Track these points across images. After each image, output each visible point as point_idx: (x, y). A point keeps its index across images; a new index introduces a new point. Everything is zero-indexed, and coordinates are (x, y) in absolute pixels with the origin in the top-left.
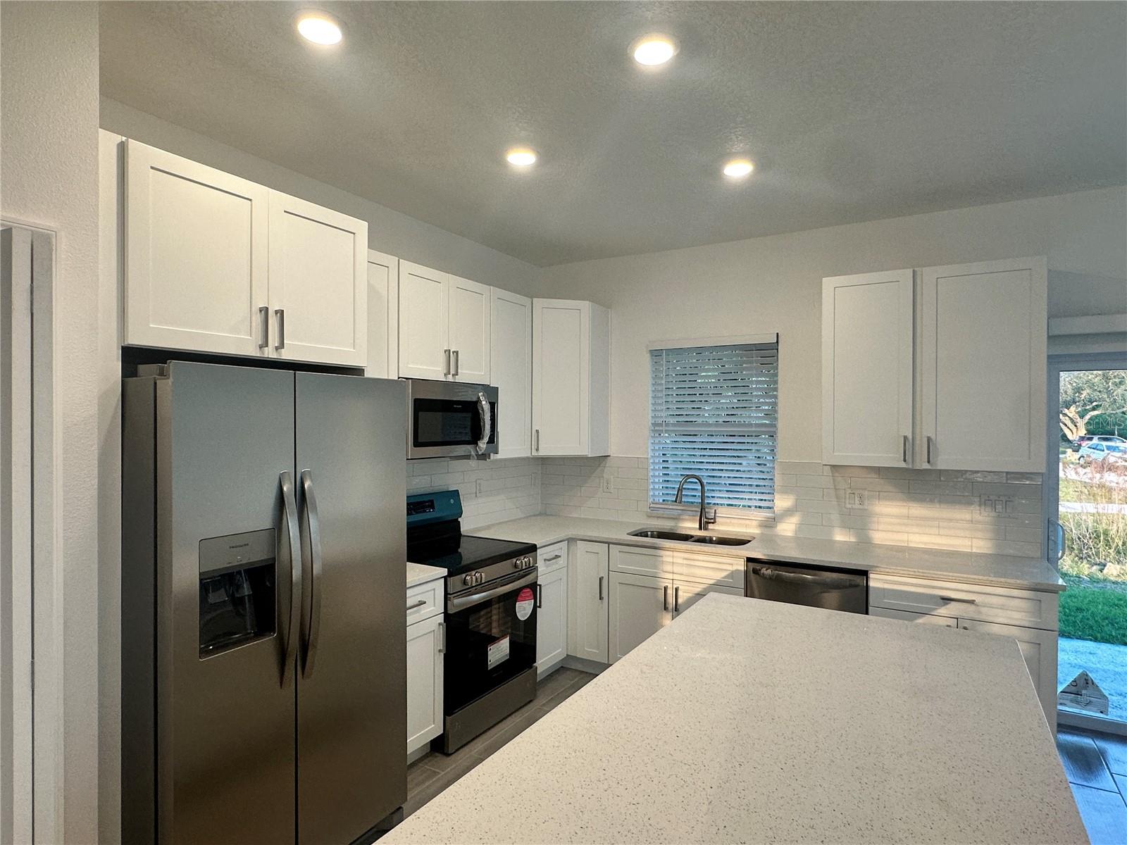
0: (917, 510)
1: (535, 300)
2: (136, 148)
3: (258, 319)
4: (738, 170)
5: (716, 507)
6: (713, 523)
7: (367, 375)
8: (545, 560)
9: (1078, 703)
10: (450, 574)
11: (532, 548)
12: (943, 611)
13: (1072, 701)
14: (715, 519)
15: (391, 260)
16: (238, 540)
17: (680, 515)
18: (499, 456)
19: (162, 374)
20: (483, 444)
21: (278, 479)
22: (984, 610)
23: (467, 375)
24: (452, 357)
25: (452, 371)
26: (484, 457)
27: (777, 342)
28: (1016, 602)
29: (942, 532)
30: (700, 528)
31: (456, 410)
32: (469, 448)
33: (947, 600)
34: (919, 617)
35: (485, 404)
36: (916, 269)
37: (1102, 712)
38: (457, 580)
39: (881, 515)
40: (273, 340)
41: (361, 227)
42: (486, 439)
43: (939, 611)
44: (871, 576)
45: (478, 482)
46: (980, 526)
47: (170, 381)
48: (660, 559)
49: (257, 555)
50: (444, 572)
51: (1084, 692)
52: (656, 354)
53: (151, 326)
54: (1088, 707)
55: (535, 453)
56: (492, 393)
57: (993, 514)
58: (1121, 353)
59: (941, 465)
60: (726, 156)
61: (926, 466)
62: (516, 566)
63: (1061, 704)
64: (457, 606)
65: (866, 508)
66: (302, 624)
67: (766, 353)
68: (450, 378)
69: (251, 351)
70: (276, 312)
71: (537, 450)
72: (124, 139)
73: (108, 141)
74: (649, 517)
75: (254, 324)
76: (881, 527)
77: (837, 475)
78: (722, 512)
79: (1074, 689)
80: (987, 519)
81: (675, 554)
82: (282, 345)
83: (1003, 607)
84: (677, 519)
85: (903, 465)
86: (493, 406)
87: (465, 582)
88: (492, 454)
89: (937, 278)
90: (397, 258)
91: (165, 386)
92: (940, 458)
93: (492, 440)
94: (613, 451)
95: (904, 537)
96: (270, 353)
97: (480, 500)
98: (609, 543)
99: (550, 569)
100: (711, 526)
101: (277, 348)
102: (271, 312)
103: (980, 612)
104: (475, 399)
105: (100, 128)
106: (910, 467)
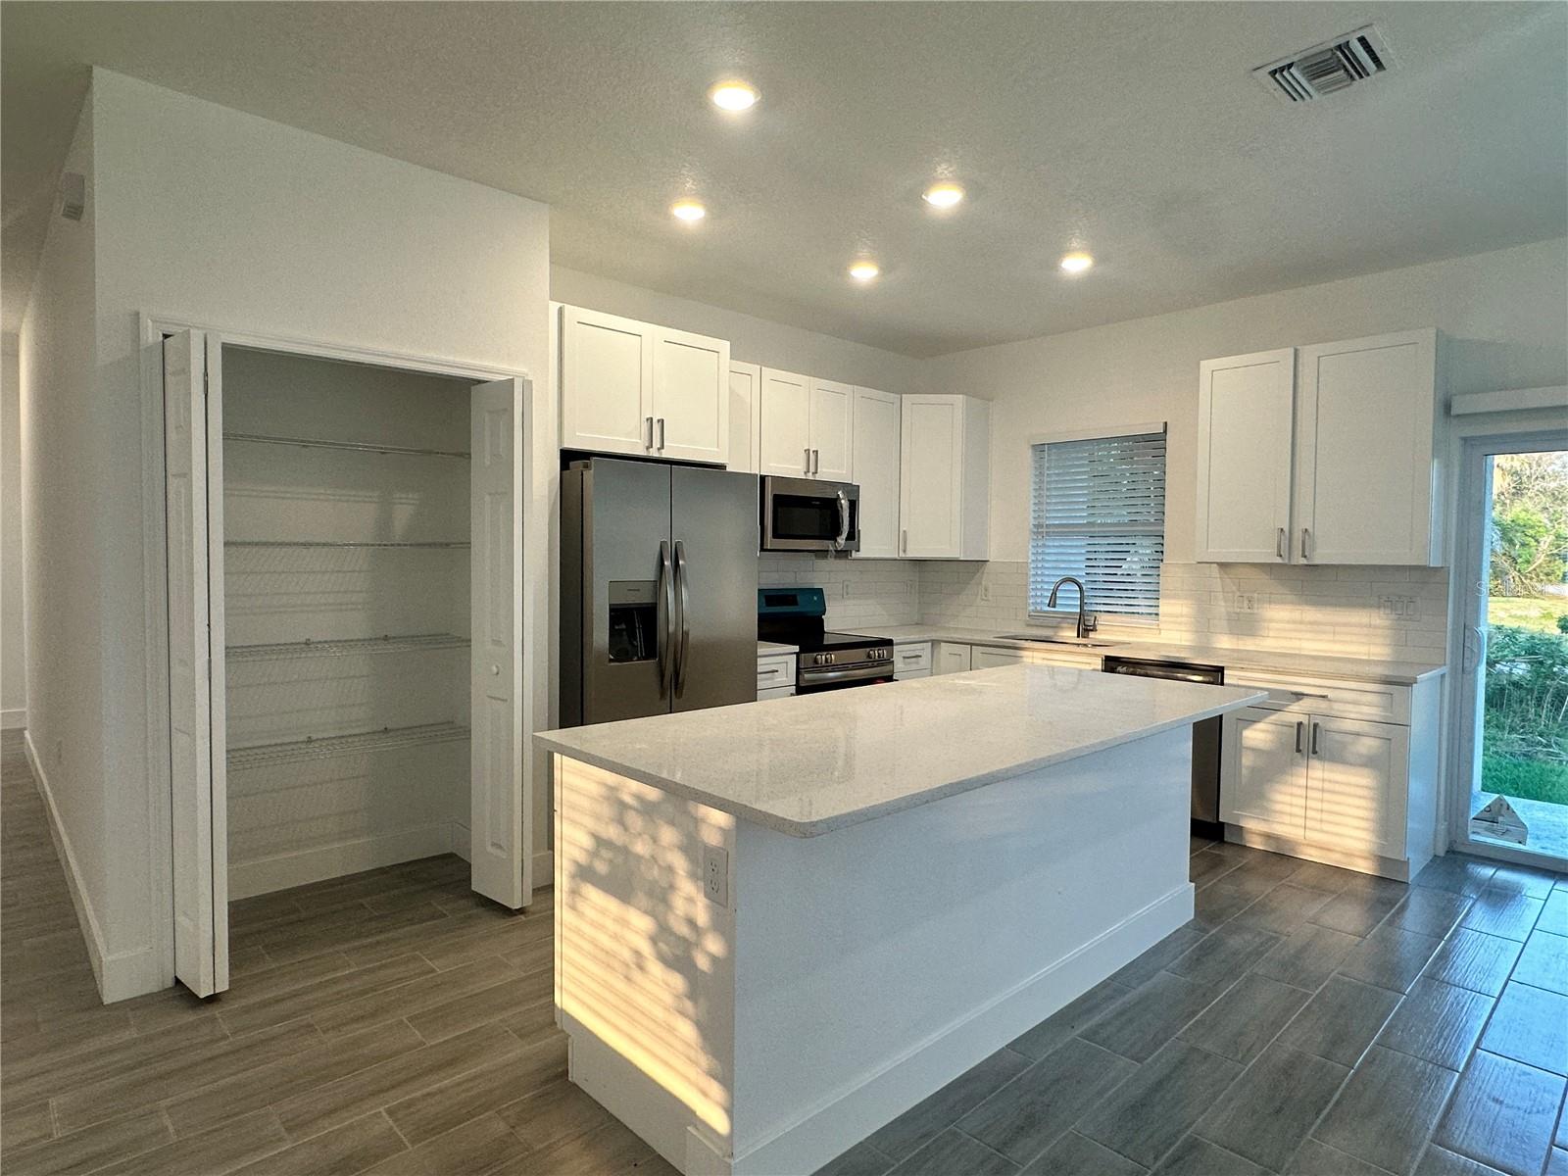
0: (1312, 614)
1: (904, 396)
2: (568, 309)
3: (645, 426)
4: (1076, 264)
5: (1097, 615)
6: (1092, 630)
7: (728, 470)
8: (904, 658)
9: (1493, 831)
10: (802, 651)
11: (889, 643)
12: (1295, 707)
13: (1487, 829)
14: (1094, 625)
15: (754, 369)
16: (634, 586)
17: (1059, 623)
18: (862, 554)
19: (586, 467)
20: (841, 540)
21: (658, 549)
22: (1336, 706)
23: (828, 472)
24: (812, 457)
25: (812, 469)
26: (843, 554)
27: (1165, 431)
28: (1370, 698)
29: (1337, 637)
30: (1078, 636)
31: (814, 506)
32: (828, 545)
33: (1299, 696)
34: (1271, 714)
35: (844, 503)
36: (1299, 347)
37: (1520, 842)
38: (808, 657)
39: (1271, 621)
40: (656, 443)
41: (725, 346)
42: (844, 535)
43: (1290, 707)
44: (1226, 672)
45: (846, 583)
46: (1380, 631)
47: (592, 471)
48: (1021, 660)
49: (644, 598)
50: (796, 648)
51: (1500, 819)
52: (1039, 448)
53: (578, 434)
54: (1505, 837)
55: (902, 555)
56: (853, 491)
57: (1393, 616)
58: (1558, 432)
59: (1318, 559)
60: (1061, 252)
61: (1303, 561)
62: (869, 656)
63: (1474, 833)
64: (808, 681)
65: (1256, 611)
66: (675, 660)
67: (1156, 441)
68: (810, 477)
69: (641, 452)
70: (659, 421)
71: (904, 551)
72: (562, 304)
73: (554, 306)
74: (1028, 625)
75: (643, 431)
76: (1271, 634)
77: (1226, 576)
78: (1103, 619)
79: (1487, 815)
80: (1387, 623)
81: (1035, 654)
82: (662, 447)
83: (1355, 703)
84: (1056, 627)
85: (1279, 560)
86: (853, 505)
87: (816, 661)
88: (853, 552)
89: (1319, 357)
90: (759, 367)
91: (589, 475)
92: (1318, 551)
93: (852, 535)
94: (993, 555)
95: (1297, 644)
96: (654, 453)
97: (848, 602)
98: (972, 644)
99: (908, 668)
100: (1091, 635)
101: (659, 449)
102: (655, 421)
103: (1332, 709)
104: (835, 497)
105: (551, 300)
106: (1286, 561)
